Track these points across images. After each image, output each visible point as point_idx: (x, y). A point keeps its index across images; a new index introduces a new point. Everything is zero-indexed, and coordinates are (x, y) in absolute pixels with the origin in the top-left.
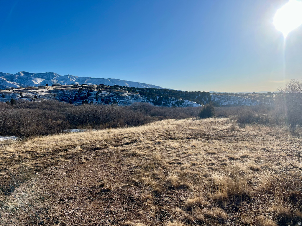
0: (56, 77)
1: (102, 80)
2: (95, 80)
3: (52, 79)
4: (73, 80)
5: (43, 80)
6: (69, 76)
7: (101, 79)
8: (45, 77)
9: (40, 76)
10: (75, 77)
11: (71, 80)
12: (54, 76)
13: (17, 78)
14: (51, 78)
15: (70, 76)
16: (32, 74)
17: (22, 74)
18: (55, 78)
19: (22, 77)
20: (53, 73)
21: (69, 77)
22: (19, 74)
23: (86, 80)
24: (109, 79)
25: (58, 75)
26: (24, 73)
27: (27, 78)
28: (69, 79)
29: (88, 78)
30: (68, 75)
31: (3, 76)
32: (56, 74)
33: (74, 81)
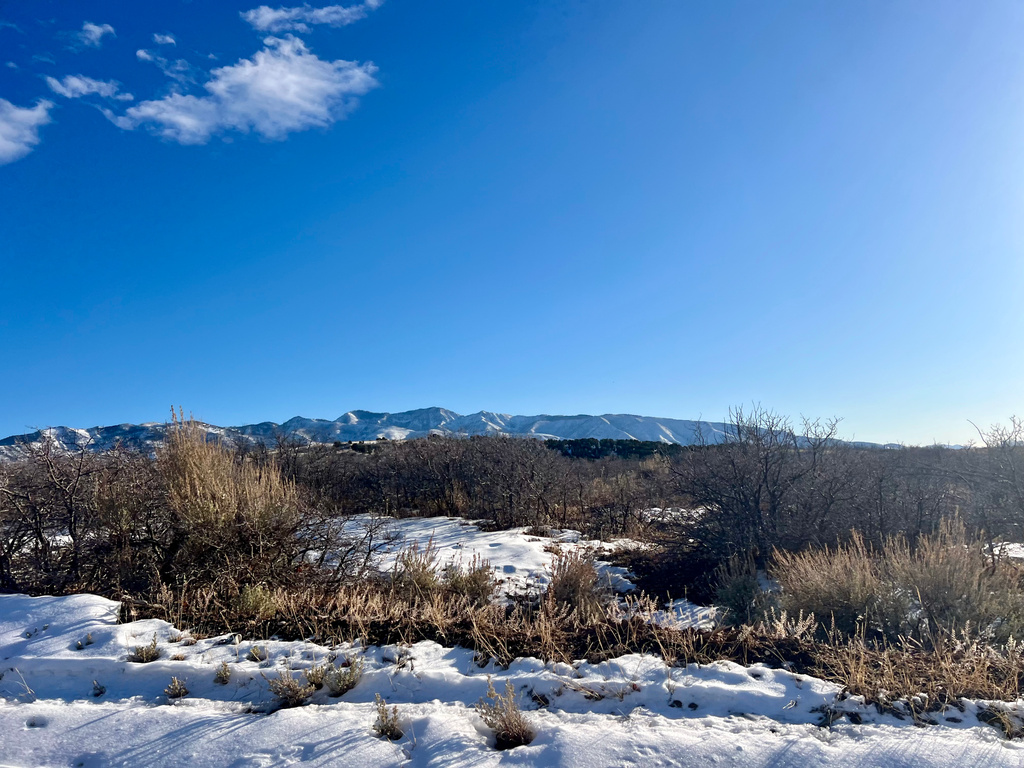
0: (445, 420)
1: (582, 421)
2: (561, 423)
3: (436, 427)
4: (495, 427)
5: (407, 432)
6: (484, 415)
7: (580, 417)
8: (416, 422)
9: (404, 422)
10: (501, 417)
11: (489, 428)
12: (441, 419)
13: (338, 432)
14: (432, 423)
15: (487, 415)
16: (380, 416)
17: (354, 419)
18: (443, 423)
19: (353, 426)
20: (438, 410)
21: (484, 419)
22: (345, 419)
23: (533, 424)
24: (605, 416)
25: (452, 413)
26: (360, 414)
27: (366, 429)
28: (485, 424)
29: (542, 417)
30: (481, 413)
31: (303, 426)
32: (446, 412)
33: (498, 428)
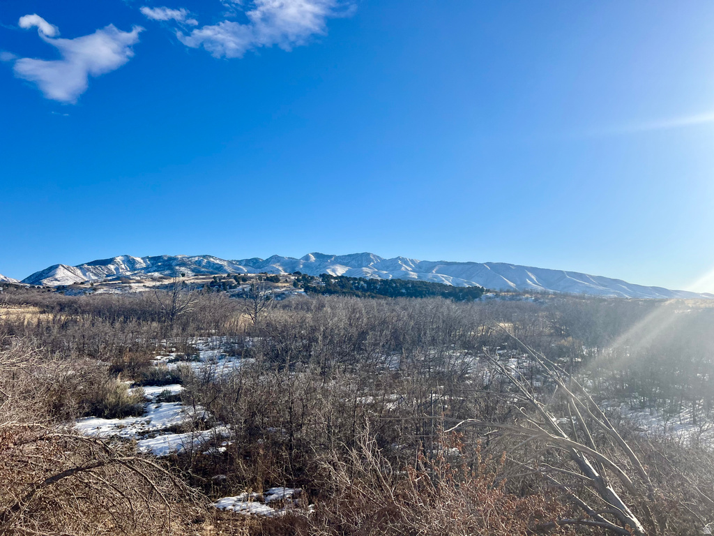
0: (373, 262)
1: (470, 266)
3: (367, 266)
4: (408, 268)
5: (347, 269)
6: (400, 259)
7: (469, 263)
8: (353, 262)
9: (345, 262)
10: (412, 261)
11: (403, 268)
12: (370, 261)
13: (301, 266)
14: (364, 264)
15: (404, 260)
16: (331, 256)
17: (313, 258)
19: (312, 263)
20: (369, 254)
21: (400, 262)
22: (307, 258)
23: (434, 267)
24: (487, 264)
25: (378, 257)
26: (316, 255)
27: (320, 265)
28: (401, 266)
29: (441, 263)
30: (398, 258)
31: (278, 262)
32: (374, 256)
33: (410, 269)
